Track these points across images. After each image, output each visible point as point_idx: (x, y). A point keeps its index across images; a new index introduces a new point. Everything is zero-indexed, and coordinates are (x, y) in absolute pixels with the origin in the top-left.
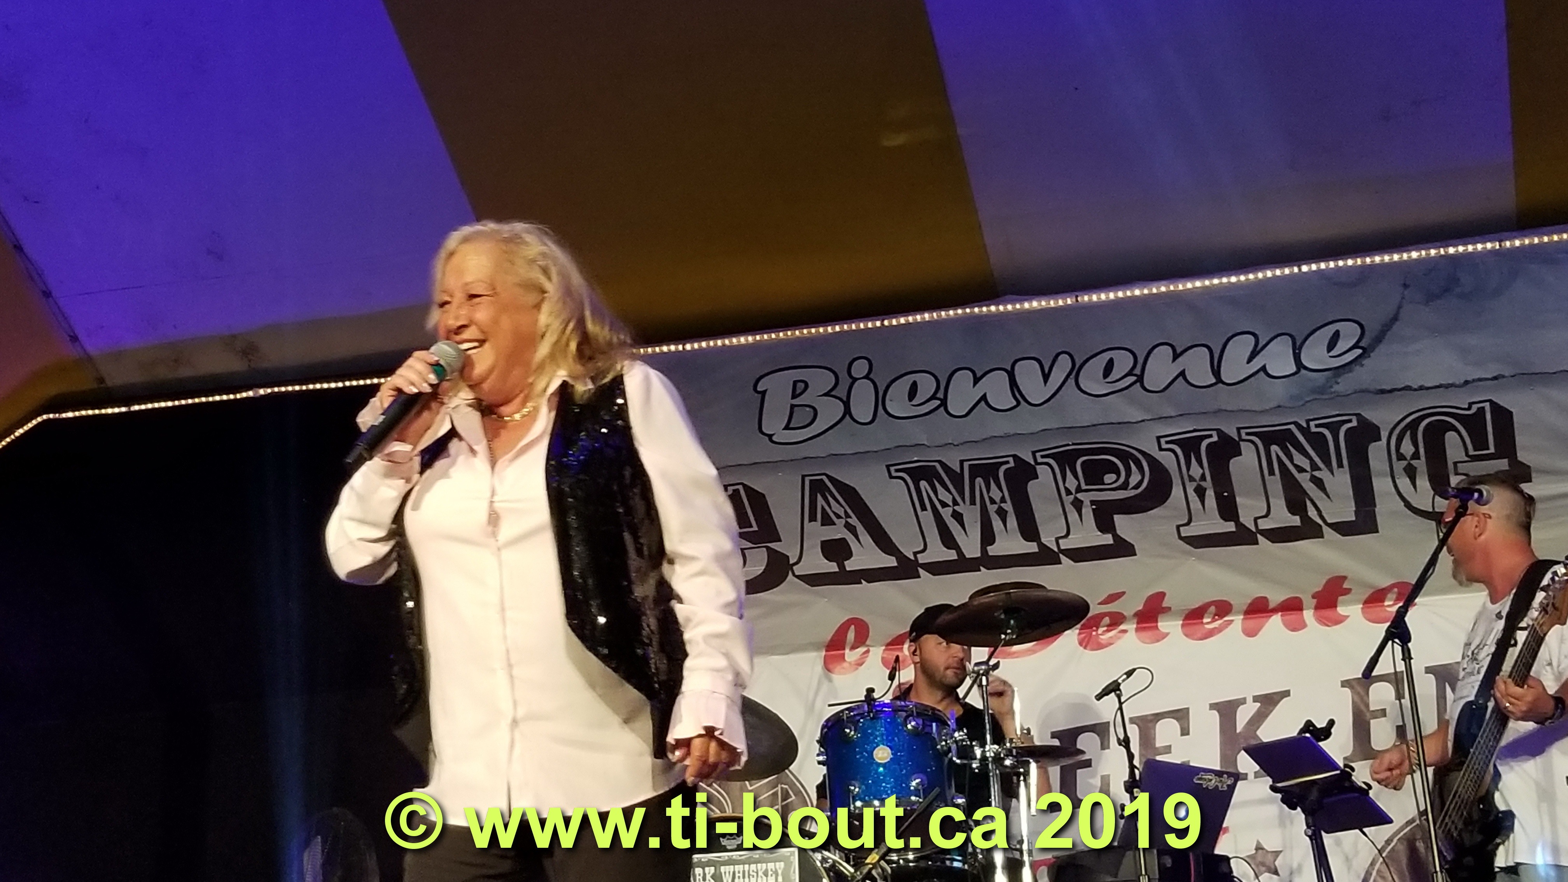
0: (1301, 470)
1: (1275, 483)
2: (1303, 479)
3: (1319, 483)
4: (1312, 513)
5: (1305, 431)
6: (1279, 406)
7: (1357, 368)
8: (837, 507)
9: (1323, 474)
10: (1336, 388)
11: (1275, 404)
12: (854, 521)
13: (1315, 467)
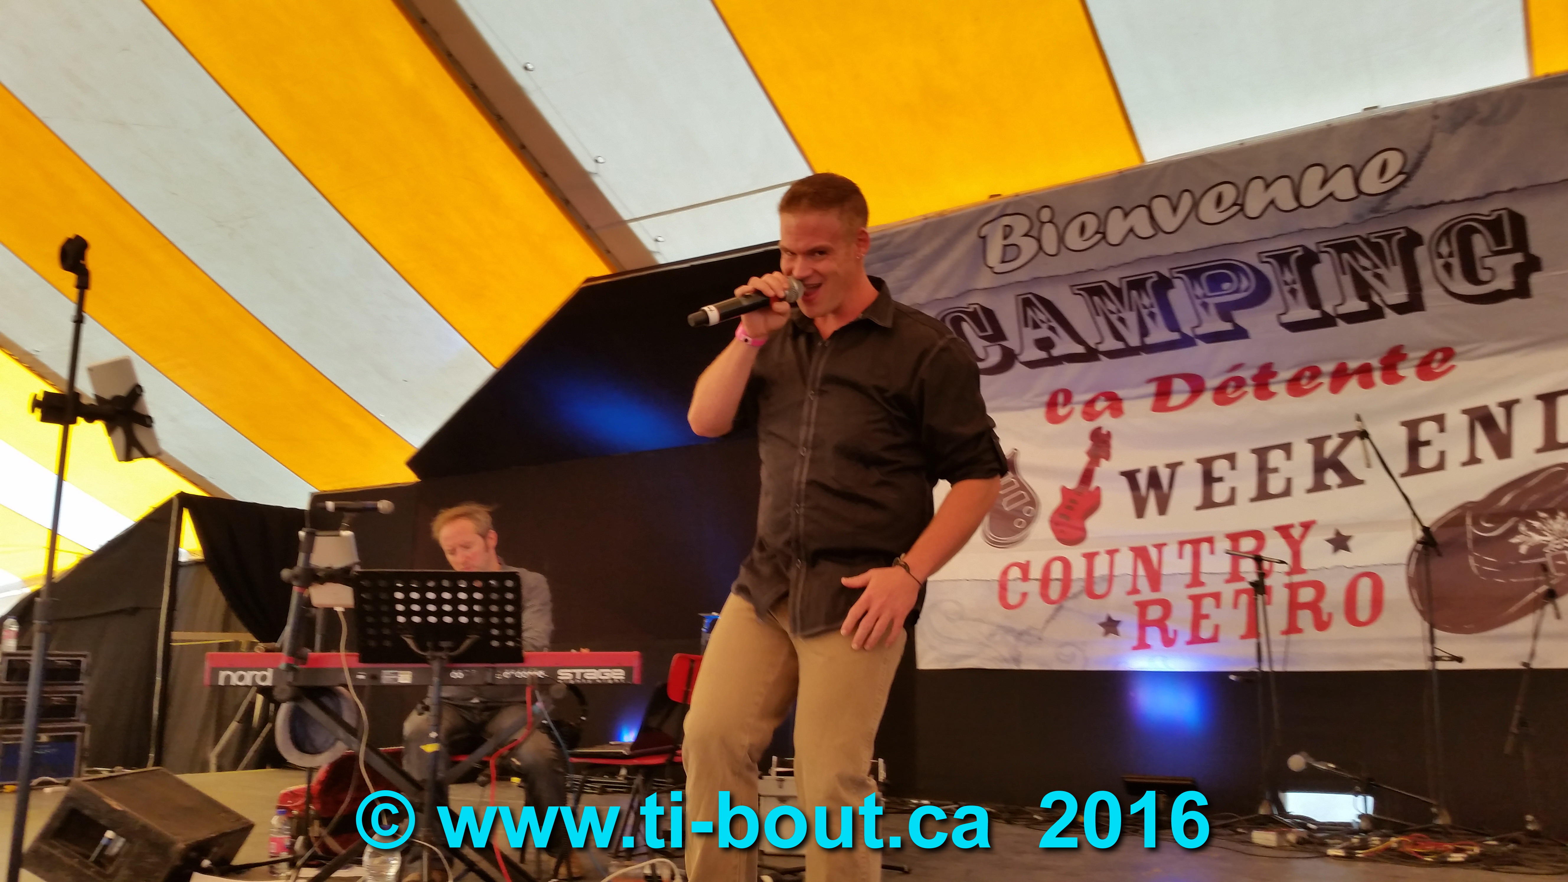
0: (1365, 269)
1: (1347, 280)
2: (1368, 276)
3: (1378, 277)
4: (1376, 299)
5: (1366, 241)
6: (1347, 224)
7: (1403, 191)
8: (1042, 315)
9: (1382, 271)
10: (1388, 208)
11: (1341, 222)
12: (1054, 324)
13: (1376, 266)
